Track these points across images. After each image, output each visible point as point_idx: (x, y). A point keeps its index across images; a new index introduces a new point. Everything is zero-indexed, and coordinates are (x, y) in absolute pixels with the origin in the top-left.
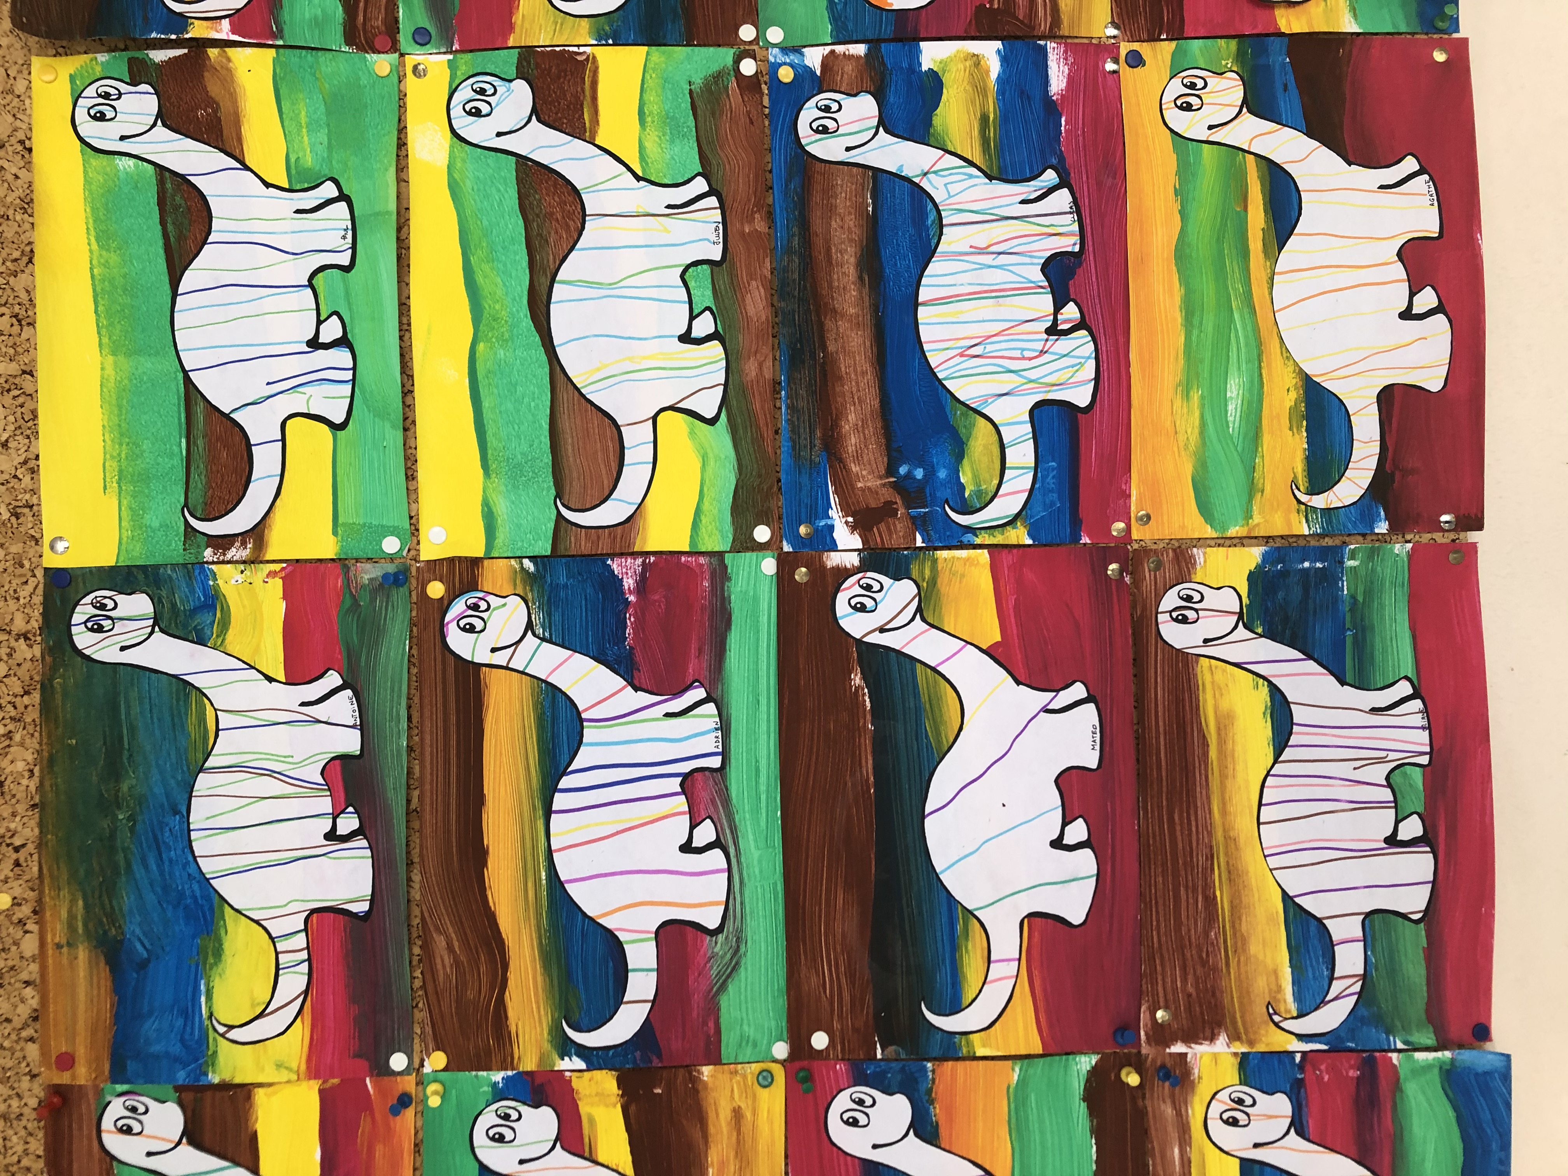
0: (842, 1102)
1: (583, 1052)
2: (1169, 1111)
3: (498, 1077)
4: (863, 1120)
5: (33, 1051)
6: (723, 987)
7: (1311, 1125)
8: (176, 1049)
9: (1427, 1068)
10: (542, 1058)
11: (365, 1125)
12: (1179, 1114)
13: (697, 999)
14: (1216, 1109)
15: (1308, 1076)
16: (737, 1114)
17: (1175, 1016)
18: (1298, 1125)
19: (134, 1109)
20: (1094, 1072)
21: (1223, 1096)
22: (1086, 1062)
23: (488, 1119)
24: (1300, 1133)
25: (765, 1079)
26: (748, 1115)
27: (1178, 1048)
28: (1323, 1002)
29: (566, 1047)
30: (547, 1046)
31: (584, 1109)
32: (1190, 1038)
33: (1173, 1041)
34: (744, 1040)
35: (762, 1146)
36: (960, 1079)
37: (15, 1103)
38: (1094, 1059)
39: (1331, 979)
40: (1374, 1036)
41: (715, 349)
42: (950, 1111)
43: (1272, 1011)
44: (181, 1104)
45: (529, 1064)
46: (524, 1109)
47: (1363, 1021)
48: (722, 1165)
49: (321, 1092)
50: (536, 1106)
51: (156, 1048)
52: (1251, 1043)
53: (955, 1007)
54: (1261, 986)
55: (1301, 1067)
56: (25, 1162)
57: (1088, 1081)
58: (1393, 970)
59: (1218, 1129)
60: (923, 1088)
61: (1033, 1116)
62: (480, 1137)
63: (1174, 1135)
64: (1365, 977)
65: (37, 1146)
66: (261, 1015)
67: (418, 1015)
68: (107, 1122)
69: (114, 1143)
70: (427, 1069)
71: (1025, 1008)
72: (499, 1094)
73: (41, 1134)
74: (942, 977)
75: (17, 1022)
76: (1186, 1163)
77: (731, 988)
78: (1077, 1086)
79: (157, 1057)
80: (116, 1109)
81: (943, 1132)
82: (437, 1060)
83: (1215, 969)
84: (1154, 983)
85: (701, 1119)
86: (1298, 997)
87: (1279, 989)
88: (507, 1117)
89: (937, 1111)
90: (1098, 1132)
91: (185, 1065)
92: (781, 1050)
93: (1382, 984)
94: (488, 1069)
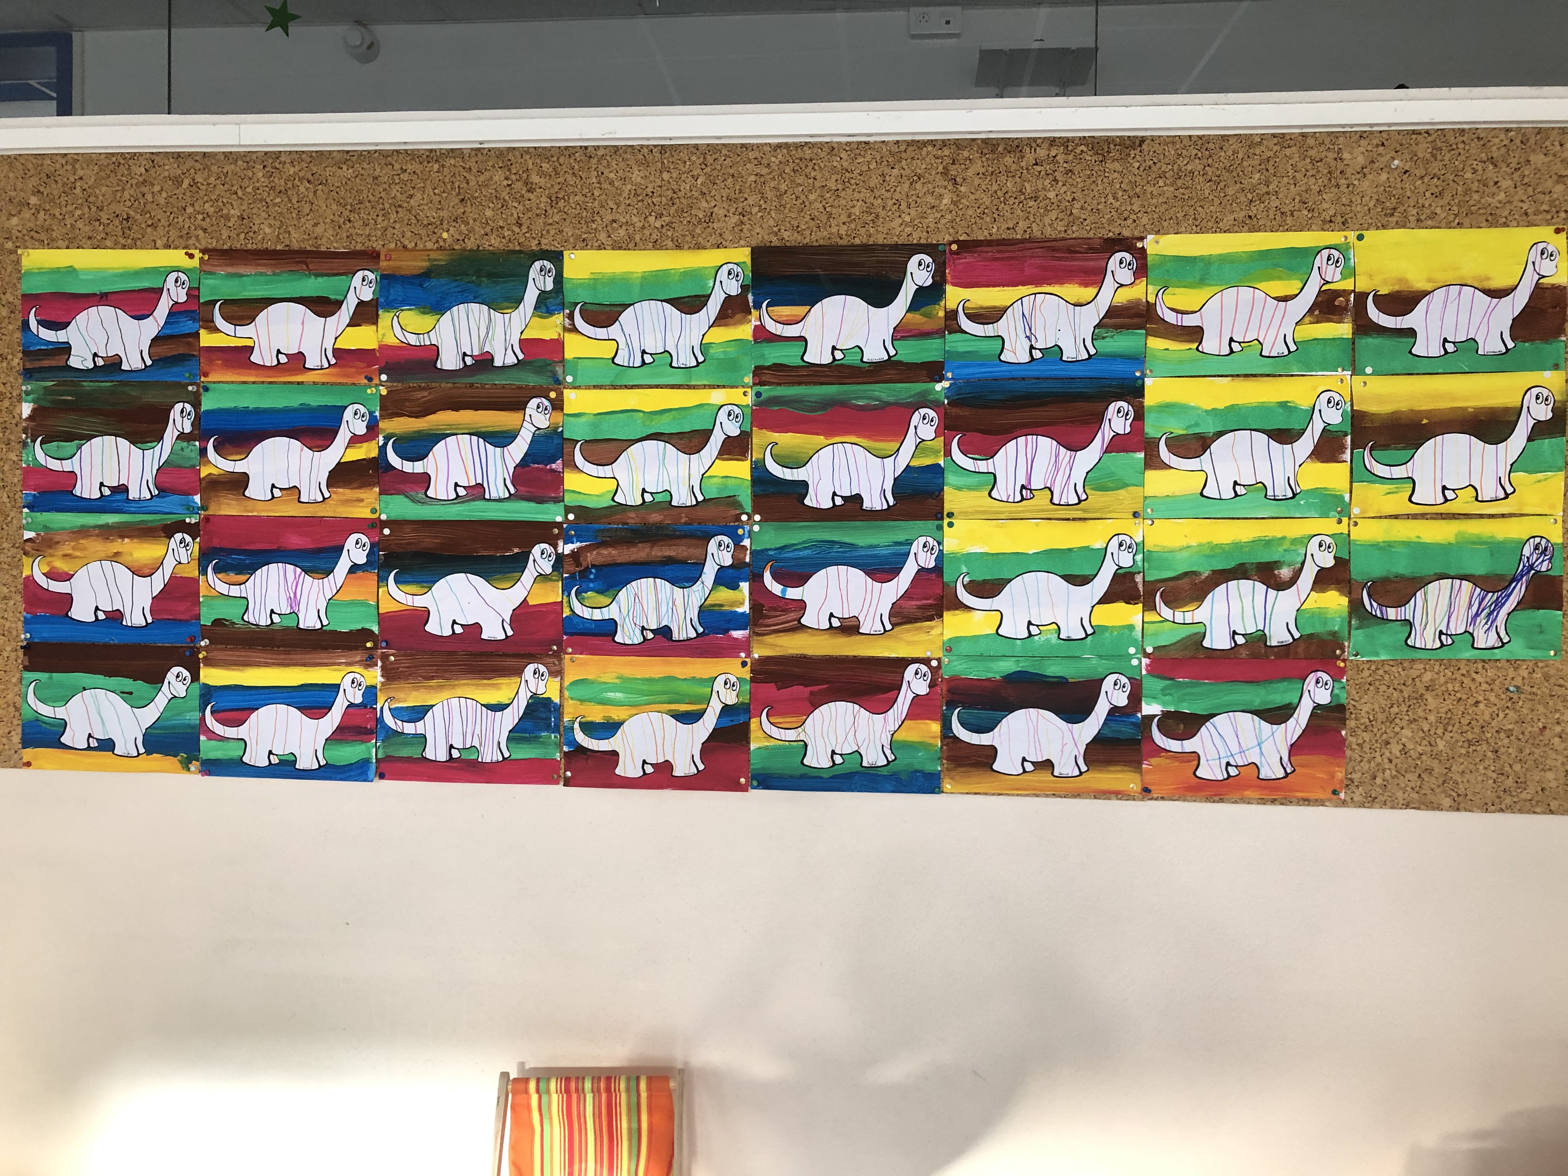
0: (365, 539)
1: (385, 445)
2: (358, 659)
3: (377, 414)
4: (358, 546)
5: (393, 245)
6: (407, 497)
7: (351, 710)
8: (391, 298)
9: (370, 753)
10: (384, 430)
11: (361, 365)
12: (357, 662)
13: (402, 486)
14: (358, 676)
15: (368, 710)
16: (362, 500)
17: (392, 663)
18: (351, 705)
19: (371, 283)
20: (372, 632)
21: (362, 679)
22: (375, 629)
23: (363, 410)
24: (348, 706)
25: (374, 511)
26: (361, 504)
27: (380, 663)
28: (394, 717)
29: (387, 438)
30: (387, 432)
31: (365, 444)
32: (383, 668)
33: (382, 662)
34: (387, 503)
35: (350, 509)
36: (371, 582)
37: (374, 238)
38: (377, 632)
39: (403, 721)
40: (381, 736)
41: (639, 501)
42: (360, 578)
43: (391, 699)
44: (372, 299)
45: (382, 425)
46: (366, 423)
47: (387, 732)
48: (344, 494)
49: (374, 349)
50: (367, 427)
51: (392, 290)
52: (380, 690)
53: (397, 582)
54: (401, 695)
55: (371, 707)
56: (353, 242)
57: (369, 630)
58: (405, 744)
59: (352, 676)
60: (369, 569)
61: (357, 609)
62: (356, 406)
63: (350, 660)
64: (403, 733)
65: (359, 247)
66: (402, 328)
67: (400, 385)
68: (367, 273)
69: (360, 275)
70: (381, 388)
71: (395, 607)
72: (371, 413)
73: (363, 248)
74: (408, 577)
75: (402, 240)
76: (339, 664)
77: (406, 499)
78: (367, 626)
79: (389, 291)
80: (371, 276)
81: (353, 575)
82: (384, 392)
83: (408, 679)
84: (403, 656)
85: (360, 487)
86: (396, 708)
87: (399, 702)
88: (363, 416)
89: (360, 573)
90: (351, 632)
91: (385, 301)
92: (384, 517)
93: (401, 739)
94: (381, 410)
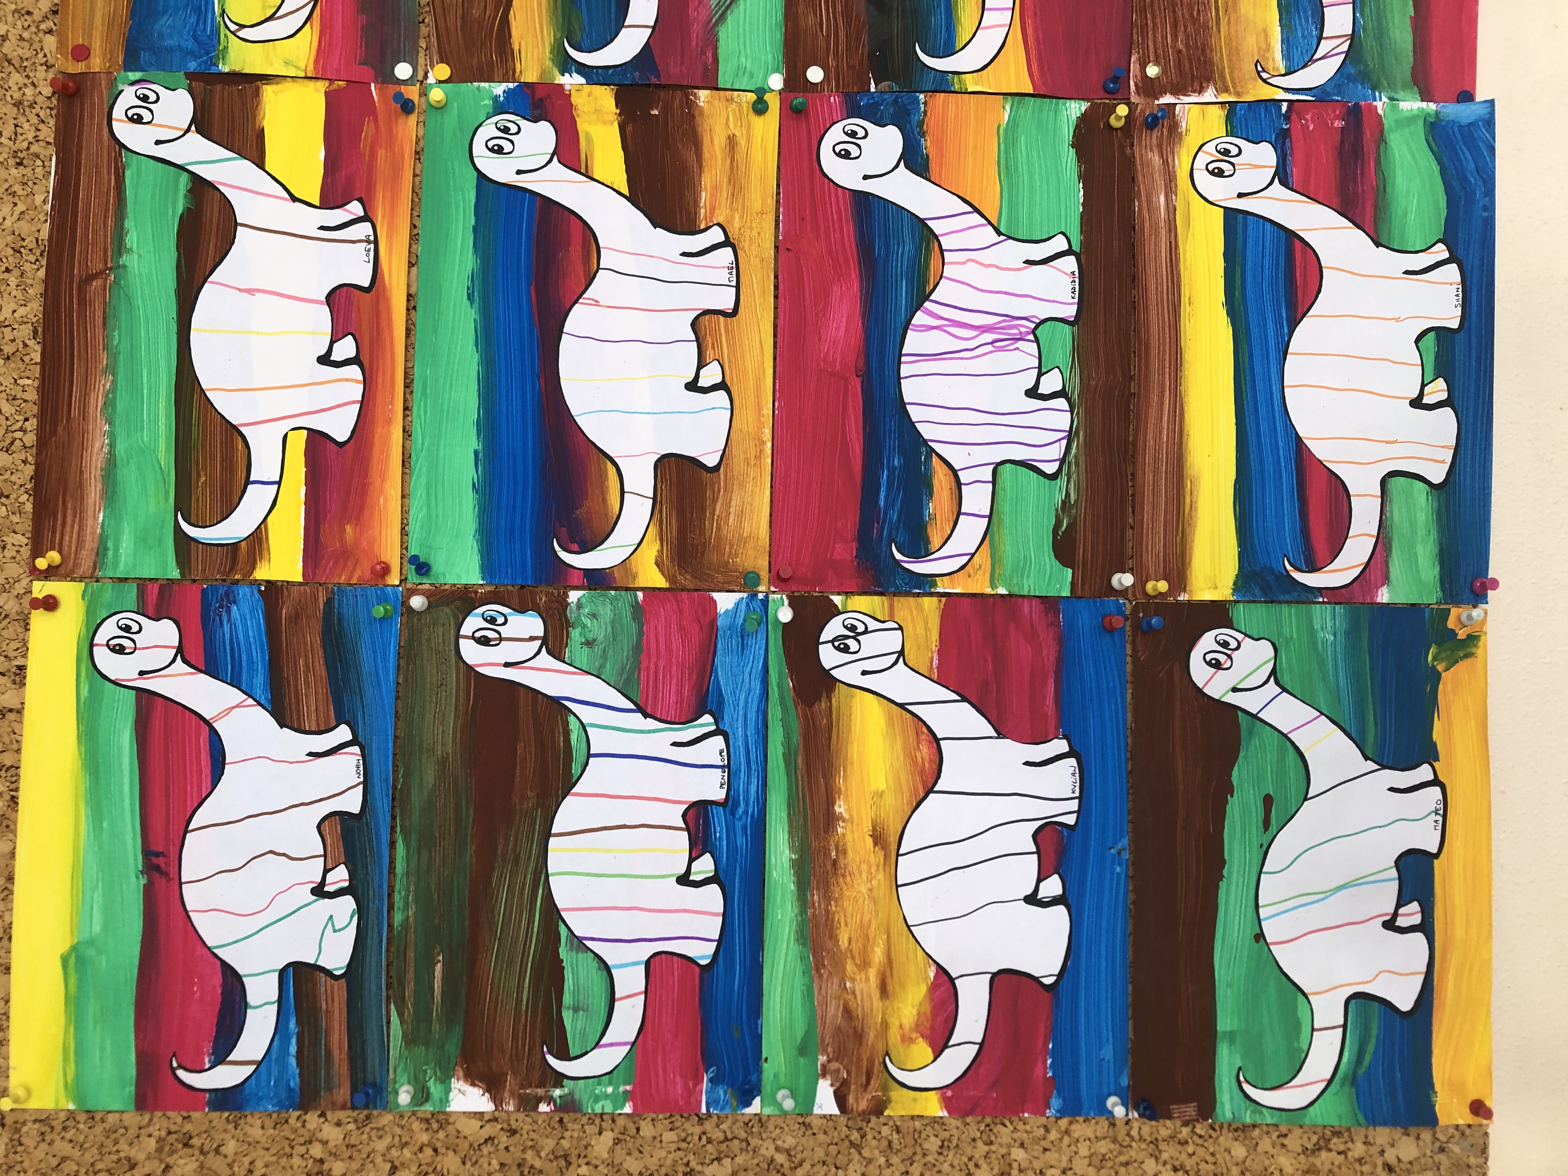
0: (835, 134)
2: (1156, 160)
3: (499, 89)
4: (854, 151)
5: (50, 42)
6: (723, 17)
7: (1295, 173)
8: (190, 44)
9: (1411, 119)
10: (543, 73)
11: (368, 130)
12: (1166, 163)
13: (696, 29)
14: (1202, 160)
15: (1296, 127)
16: (732, 141)
17: (1165, 71)
18: (1282, 175)
19: (145, 98)
20: (1083, 120)
21: (1210, 148)
22: (1076, 108)
23: (488, 131)
24: (1284, 183)
25: (760, 107)
26: (743, 142)
27: (1168, 99)
28: (1311, 61)
29: (566, 64)
30: (548, 63)
31: (583, 126)
32: (1179, 90)
33: (1163, 93)
34: (740, 70)
35: (755, 173)
36: (951, 113)
37: (29, 91)
38: (1084, 106)
39: (1320, 38)
40: (1357, 93)
42: (940, 145)
43: (1260, 71)
45: (530, 76)
46: (523, 123)
47: (1349, 78)
48: (715, 188)
49: (327, 94)
50: (535, 120)
51: (169, 42)
52: (1238, 94)
53: (949, 50)
54: (1250, 45)
55: (1287, 117)
56: (34, 148)
57: (1077, 127)
58: (1381, 34)
59: (1203, 180)
60: (915, 118)
61: (1022, 159)
62: (479, 148)
63: (1160, 182)
64: (1353, 37)
65: (48, 133)
66: (271, 18)
67: (424, 30)
68: (118, 112)
69: (124, 131)
70: (431, 80)
71: (1016, 55)
72: (499, 108)
73: (52, 122)
74: (937, 20)
75: (37, 16)
76: (1171, 210)
77: (730, 18)
78: (1067, 132)
79: (170, 50)
80: (128, 98)
81: (933, 166)
82: (443, 71)
83: (1206, 27)
84: (1145, 36)
85: (696, 143)
86: (1287, 56)
87: (1268, 48)
88: (506, 130)
89: (928, 144)
90: (1085, 177)
91: (196, 58)
92: (776, 82)
93: (1369, 44)
94: (490, 80)
